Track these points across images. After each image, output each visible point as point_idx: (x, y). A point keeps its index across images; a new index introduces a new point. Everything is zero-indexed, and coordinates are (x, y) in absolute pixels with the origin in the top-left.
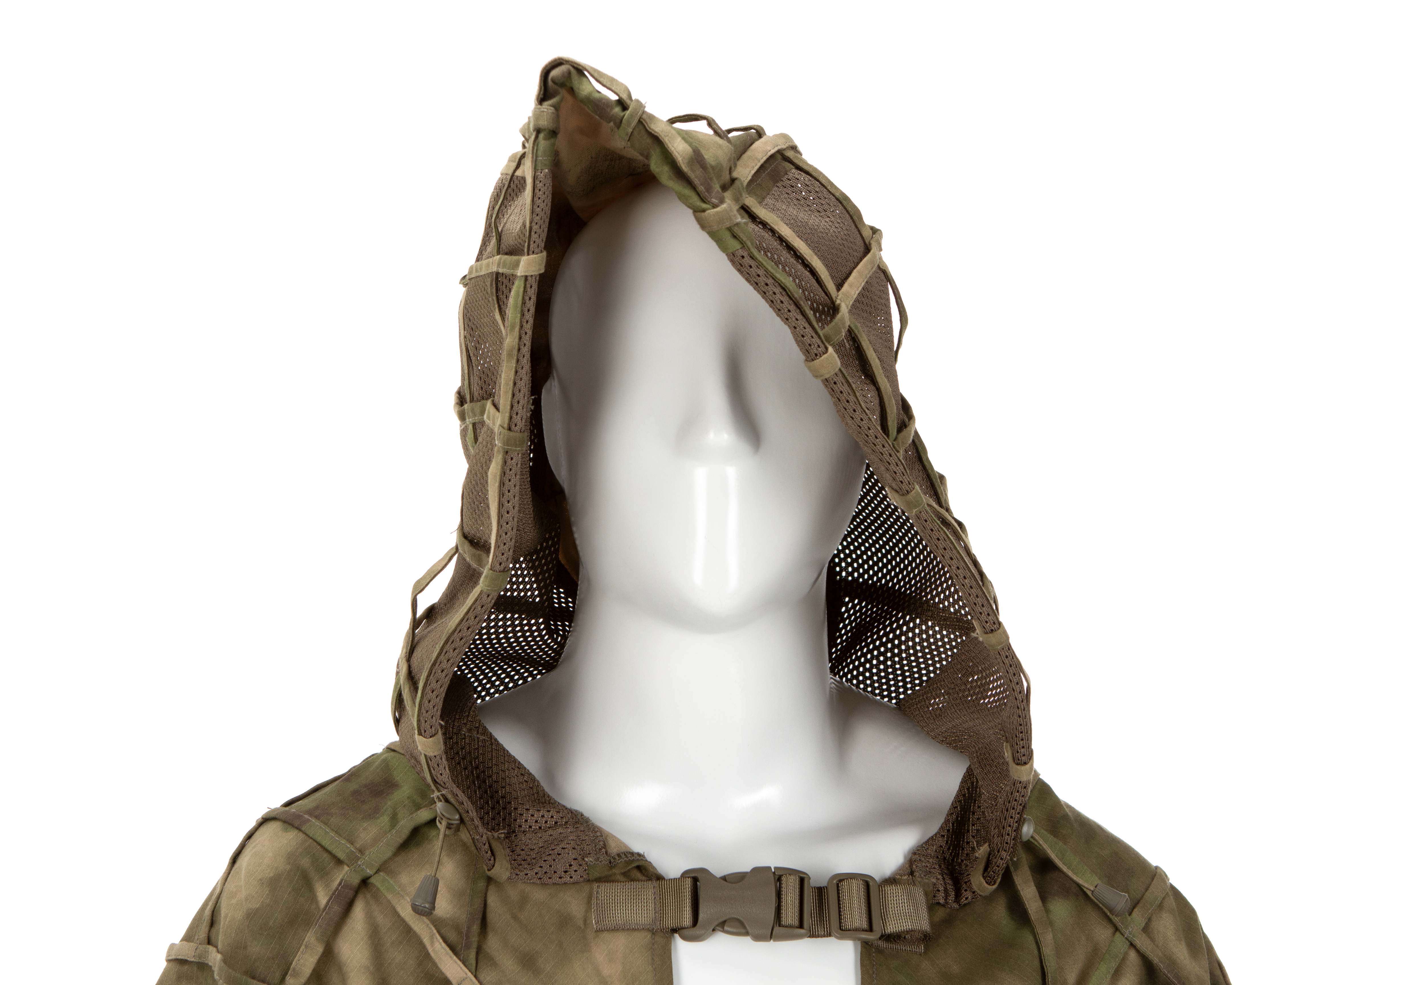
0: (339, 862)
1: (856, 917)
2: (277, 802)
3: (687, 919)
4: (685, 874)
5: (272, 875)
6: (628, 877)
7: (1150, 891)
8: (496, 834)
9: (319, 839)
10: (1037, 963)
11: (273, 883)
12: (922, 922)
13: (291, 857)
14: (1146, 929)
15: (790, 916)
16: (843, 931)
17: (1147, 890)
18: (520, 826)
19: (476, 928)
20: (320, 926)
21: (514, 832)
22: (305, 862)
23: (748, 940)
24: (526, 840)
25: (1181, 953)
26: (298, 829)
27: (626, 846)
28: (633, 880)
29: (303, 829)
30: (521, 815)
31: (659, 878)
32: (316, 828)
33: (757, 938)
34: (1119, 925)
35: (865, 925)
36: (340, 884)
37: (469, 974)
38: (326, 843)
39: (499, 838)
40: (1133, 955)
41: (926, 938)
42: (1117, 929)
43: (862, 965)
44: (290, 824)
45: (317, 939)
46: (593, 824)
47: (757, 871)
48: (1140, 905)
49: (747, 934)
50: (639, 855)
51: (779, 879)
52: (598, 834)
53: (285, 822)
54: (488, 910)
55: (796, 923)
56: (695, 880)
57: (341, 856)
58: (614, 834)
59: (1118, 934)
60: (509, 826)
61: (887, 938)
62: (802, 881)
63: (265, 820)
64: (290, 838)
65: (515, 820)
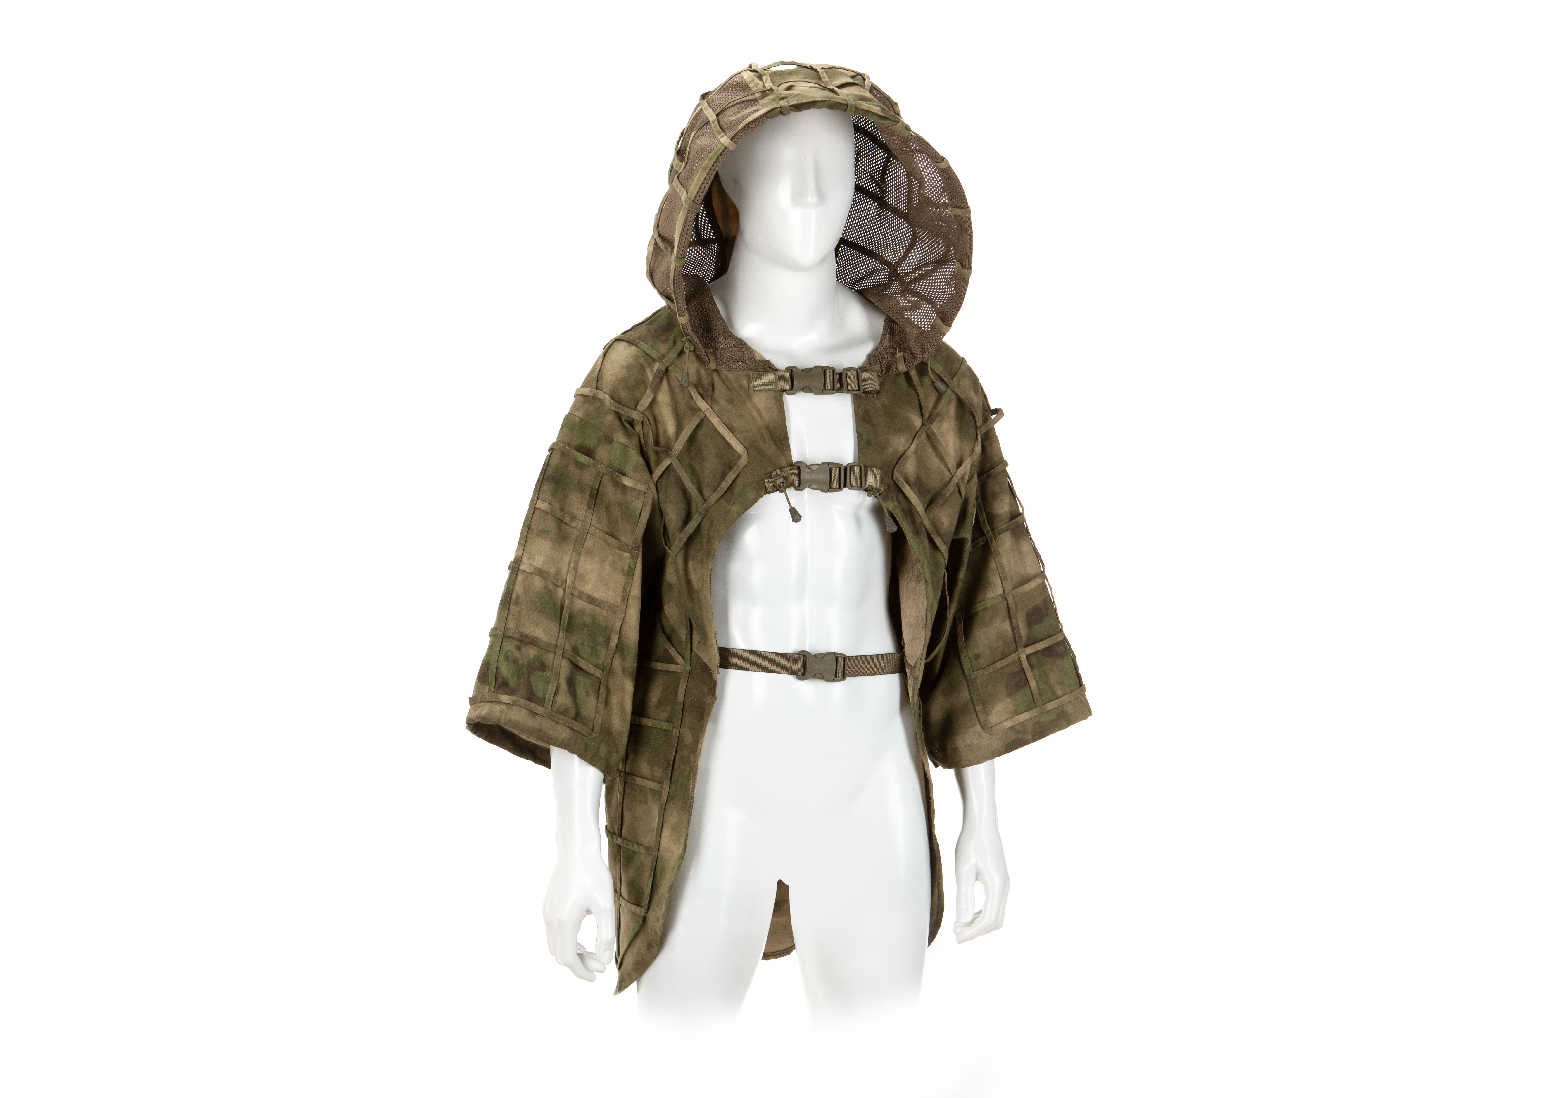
0: (654, 360)
1: (853, 385)
2: (618, 332)
3: (788, 386)
4: (787, 368)
5: (627, 364)
6: (765, 370)
7: (960, 369)
8: (710, 351)
9: (645, 351)
10: (917, 401)
11: (628, 367)
12: (877, 386)
13: (636, 358)
14: (958, 385)
15: (829, 385)
16: (848, 391)
17: (959, 369)
18: (719, 346)
19: (711, 389)
20: (652, 387)
21: (717, 349)
22: (642, 360)
23: (812, 395)
24: (721, 352)
25: (972, 394)
26: (636, 346)
27: (762, 357)
28: (766, 371)
29: (638, 346)
30: (720, 342)
31: (777, 370)
32: (644, 346)
33: (817, 394)
34: (948, 384)
35: (857, 388)
36: (657, 370)
37: (709, 407)
38: (648, 352)
39: (711, 352)
40: (954, 396)
41: (878, 392)
42: (947, 386)
43: (854, 403)
44: (631, 343)
45: (651, 392)
46: (749, 346)
47: (817, 367)
48: (956, 375)
49: (812, 392)
50: (768, 361)
51: (825, 370)
52: (751, 351)
53: (628, 342)
54: (714, 381)
55: (832, 388)
56: (791, 371)
57: (656, 358)
58: (758, 351)
59: (948, 388)
60: (715, 346)
61: (864, 392)
62: (833, 371)
63: (617, 340)
64: (632, 350)
65: (718, 344)
